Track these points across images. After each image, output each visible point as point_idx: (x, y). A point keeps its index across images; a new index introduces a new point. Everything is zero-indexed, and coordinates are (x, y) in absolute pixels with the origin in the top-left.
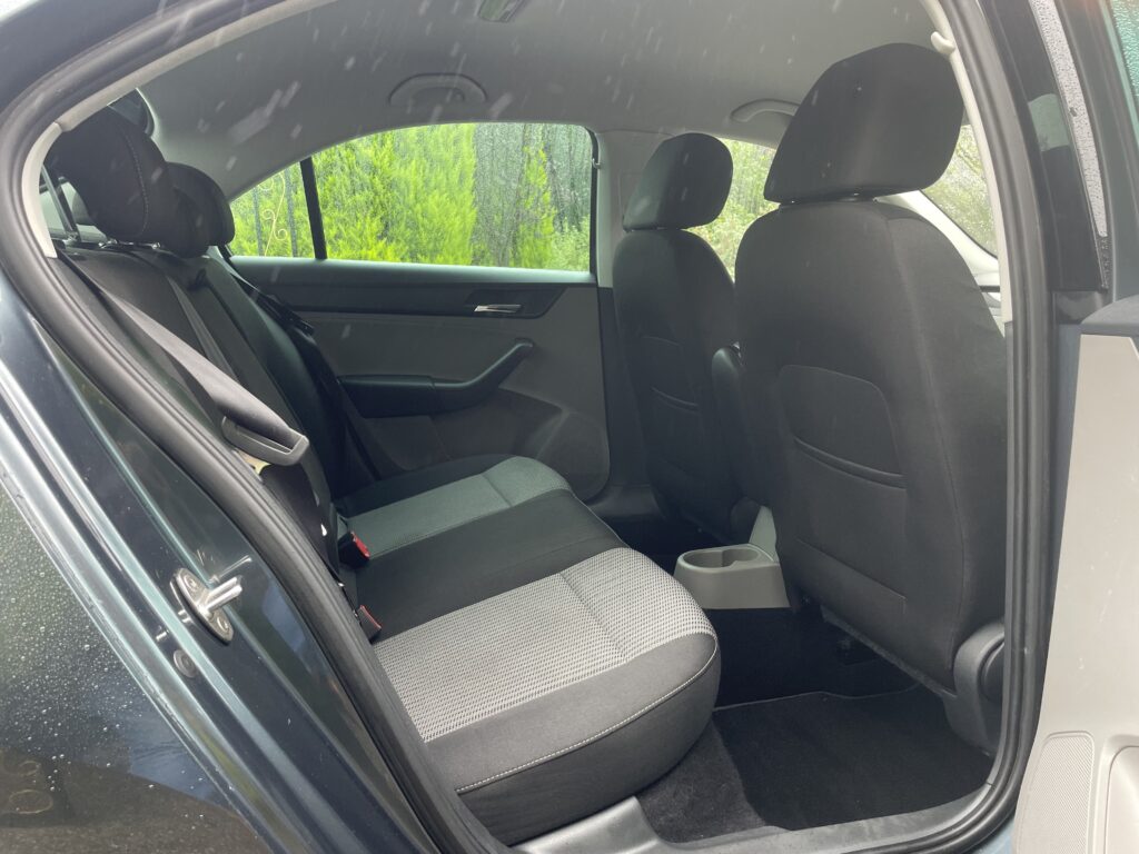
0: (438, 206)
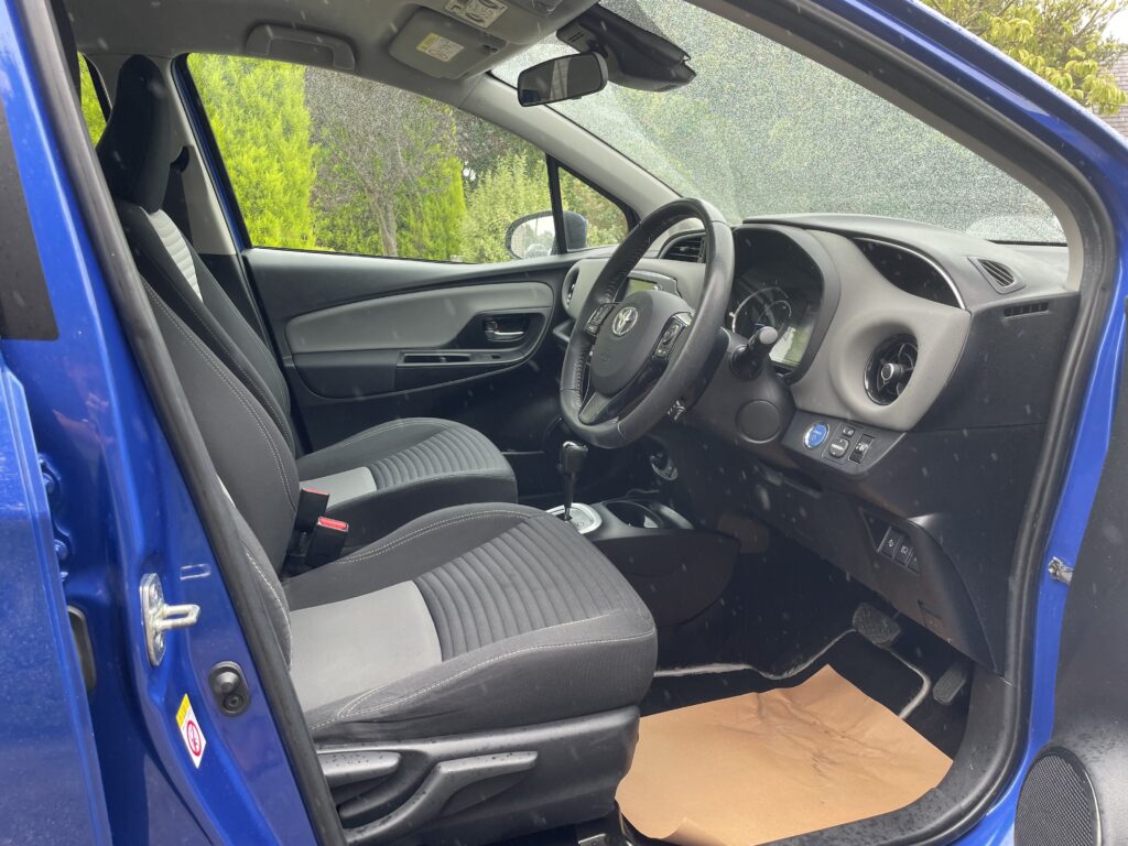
0: (255, 161)
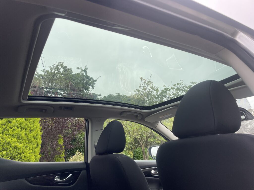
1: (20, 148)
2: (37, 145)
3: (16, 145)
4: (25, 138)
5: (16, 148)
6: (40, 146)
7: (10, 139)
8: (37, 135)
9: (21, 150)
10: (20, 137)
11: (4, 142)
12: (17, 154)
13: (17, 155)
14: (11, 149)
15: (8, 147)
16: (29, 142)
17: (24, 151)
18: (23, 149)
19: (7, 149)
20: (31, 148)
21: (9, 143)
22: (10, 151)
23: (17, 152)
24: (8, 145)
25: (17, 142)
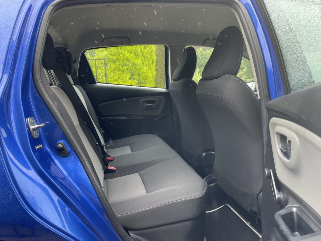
1: (138, 64)
2: (153, 62)
3: (134, 61)
4: (141, 54)
5: (134, 64)
6: (155, 63)
7: (128, 55)
8: (151, 52)
9: (139, 66)
10: (137, 53)
11: (123, 57)
12: (135, 70)
13: (136, 72)
14: (130, 64)
15: (127, 62)
16: (144, 58)
17: (142, 67)
18: (141, 66)
19: (126, 65)
20: (147, 65)
21: (128, 59)
22: (130, 67)
23: (135, 69)
24: (127, 61)
25: (134, 59)
